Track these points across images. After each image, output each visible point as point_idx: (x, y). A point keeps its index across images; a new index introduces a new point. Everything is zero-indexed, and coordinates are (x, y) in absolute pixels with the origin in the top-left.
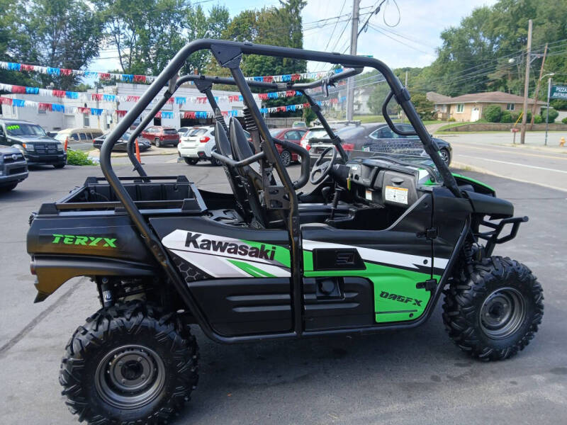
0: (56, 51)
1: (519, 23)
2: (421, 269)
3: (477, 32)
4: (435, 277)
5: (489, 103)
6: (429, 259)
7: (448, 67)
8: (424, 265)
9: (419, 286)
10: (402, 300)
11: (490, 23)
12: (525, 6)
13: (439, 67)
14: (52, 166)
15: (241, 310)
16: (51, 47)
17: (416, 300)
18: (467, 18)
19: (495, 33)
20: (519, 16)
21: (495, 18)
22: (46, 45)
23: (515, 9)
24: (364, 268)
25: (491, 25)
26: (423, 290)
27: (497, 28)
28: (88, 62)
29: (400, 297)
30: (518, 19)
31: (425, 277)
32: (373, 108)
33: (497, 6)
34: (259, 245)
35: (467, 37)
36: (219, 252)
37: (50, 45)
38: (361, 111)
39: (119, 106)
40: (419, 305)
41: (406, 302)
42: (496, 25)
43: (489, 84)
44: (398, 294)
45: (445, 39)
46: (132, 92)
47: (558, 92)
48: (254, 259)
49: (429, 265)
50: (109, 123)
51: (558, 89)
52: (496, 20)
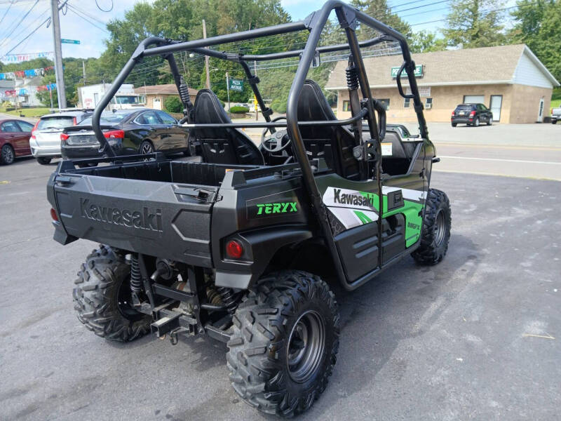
1: (179, 21)
3: (142, 26)
5: (168, 95)
7: (118, 59)
11: (153, 18)
12: (181, 7)
13: (109, 58)
18: (130, 12)
19: (159, 29)
20: (178, 15)
21: (157, 15)
23: (174, 8)
25: (155, 22)
27: (160, 25)
30: (177, 18)
32: (43, 99)
33: (157, 4)
35: (132, 30)
38: (30, 103)
42: (159, 21)
43: (160, 77)
45: (112, 31)
47: (234, 85)
51: (234, 82)
52: (158, 17)
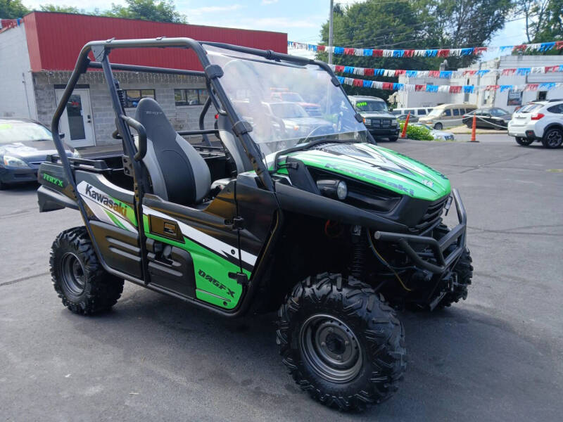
0: (461, 28)
2: (230, 259)
4: (245, 271)
6: (236, 250)
8: (231, 254)
9: (231, 275)
10: (217, 285)
14: (387, 139)
15: (114, 250)
16: (457, 25)
17: (229, 290)
22: (452, 23)
24: (183, 242)
26: (235, 281)
28: (491, 35)
29: (215, 281)
31: (236, 269)
34: (118, 202)
36: (99, 202)
37: (457, 22)
39: (499, 81)
40: (233, 296)
41: (221, 287)
44: (213, 277)
46: (516, 65)
48: (116, 212)
49: (236, 256)
50: (486, 98)
